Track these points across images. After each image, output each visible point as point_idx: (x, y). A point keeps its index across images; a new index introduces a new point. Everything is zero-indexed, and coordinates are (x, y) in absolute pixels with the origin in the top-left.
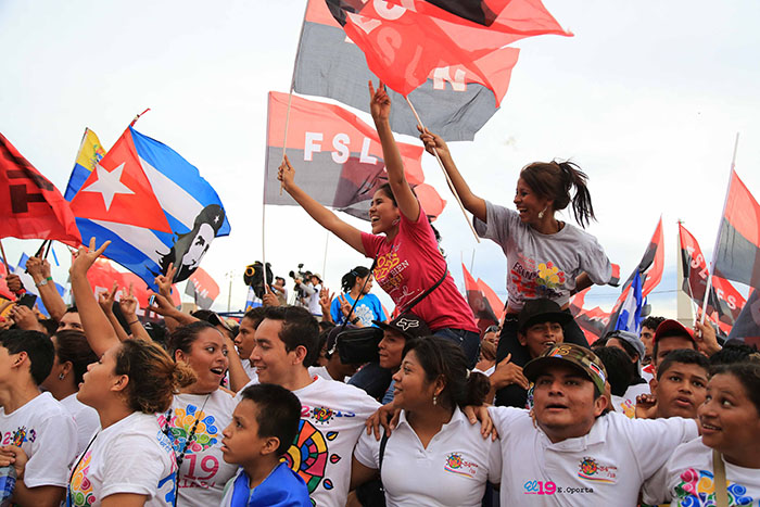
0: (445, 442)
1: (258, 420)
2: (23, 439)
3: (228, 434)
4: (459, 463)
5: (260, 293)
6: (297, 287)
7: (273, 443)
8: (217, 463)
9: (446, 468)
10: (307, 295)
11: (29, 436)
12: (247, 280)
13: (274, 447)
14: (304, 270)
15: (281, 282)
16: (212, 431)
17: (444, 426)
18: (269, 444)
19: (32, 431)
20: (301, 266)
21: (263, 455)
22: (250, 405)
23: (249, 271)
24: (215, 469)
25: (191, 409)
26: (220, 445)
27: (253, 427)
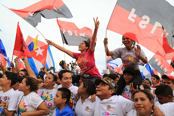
0: (86, 103)
1: (61, 95)
2: (6, 99)
3: (55, 99)
4: (88, 109)
5: (63, 68)
6: (71, 66)
7: (65, 100)
8: (52, 104)
9: (85, 110)
10: (74, 68)
11: (8, 98)
12: (60, 64)
13: (65, 101)
14: (73, 62)
15: (68, 65)
16: (52, 97)
17: (86, 99)
18: (64, 100)
19: (9, 97)
20: (72, 62)
21: (63, 103)
22: (60, 92)
23: (61, 62)
24: (51, 105)
25: (48, 93)
26: (53, 101)
27: (60, 96)
